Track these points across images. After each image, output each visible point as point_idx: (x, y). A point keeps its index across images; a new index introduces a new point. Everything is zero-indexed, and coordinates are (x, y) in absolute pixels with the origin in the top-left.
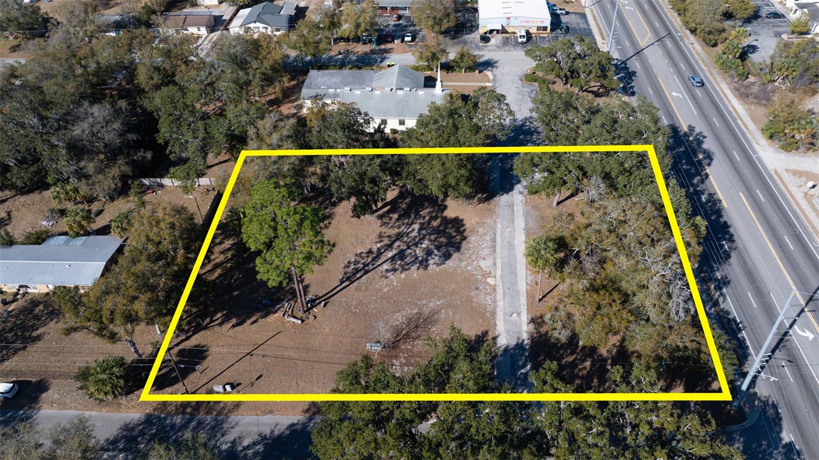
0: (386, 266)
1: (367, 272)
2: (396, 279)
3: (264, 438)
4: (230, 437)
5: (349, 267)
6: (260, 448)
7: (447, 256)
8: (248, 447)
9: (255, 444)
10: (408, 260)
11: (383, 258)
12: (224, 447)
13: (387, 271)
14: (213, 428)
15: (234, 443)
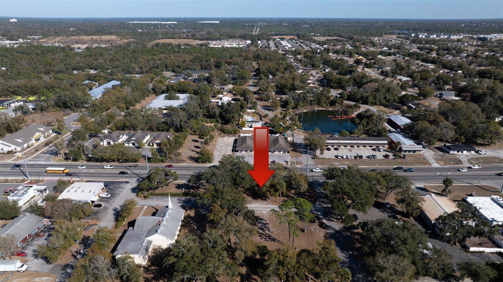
0: (267, 232)
1: (270, 236)
2: (272, 229)
3: (342, 252)
4: (345, 259)
5: (268, 241)
6: (345, 252)
7: (262, 219)
8: (346, 254)
9: (344, 253)
10: (263, 227)
11: (263, 232)
12: (348, 260)
13: (269, 231)
14: (343, 263)
15: (346, 258)
